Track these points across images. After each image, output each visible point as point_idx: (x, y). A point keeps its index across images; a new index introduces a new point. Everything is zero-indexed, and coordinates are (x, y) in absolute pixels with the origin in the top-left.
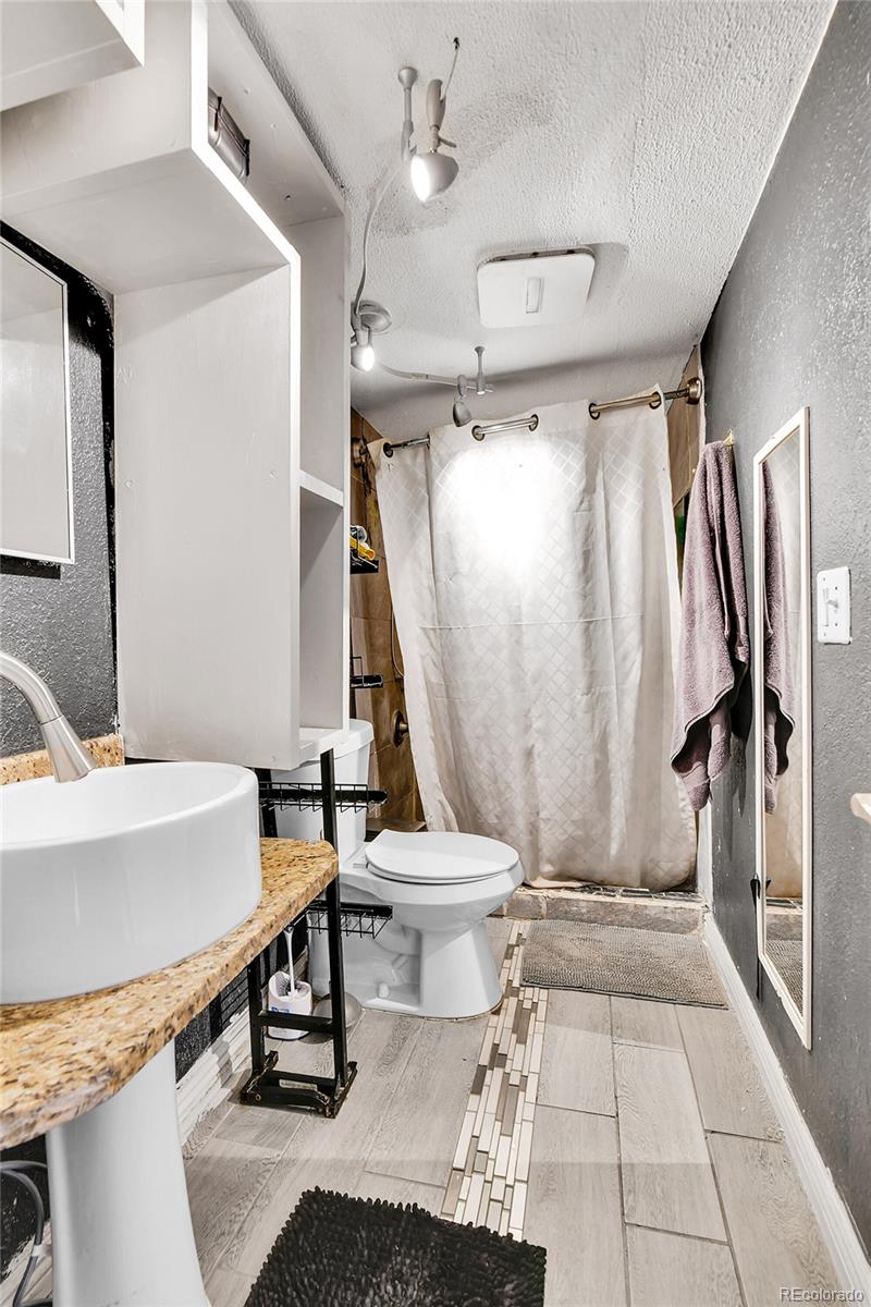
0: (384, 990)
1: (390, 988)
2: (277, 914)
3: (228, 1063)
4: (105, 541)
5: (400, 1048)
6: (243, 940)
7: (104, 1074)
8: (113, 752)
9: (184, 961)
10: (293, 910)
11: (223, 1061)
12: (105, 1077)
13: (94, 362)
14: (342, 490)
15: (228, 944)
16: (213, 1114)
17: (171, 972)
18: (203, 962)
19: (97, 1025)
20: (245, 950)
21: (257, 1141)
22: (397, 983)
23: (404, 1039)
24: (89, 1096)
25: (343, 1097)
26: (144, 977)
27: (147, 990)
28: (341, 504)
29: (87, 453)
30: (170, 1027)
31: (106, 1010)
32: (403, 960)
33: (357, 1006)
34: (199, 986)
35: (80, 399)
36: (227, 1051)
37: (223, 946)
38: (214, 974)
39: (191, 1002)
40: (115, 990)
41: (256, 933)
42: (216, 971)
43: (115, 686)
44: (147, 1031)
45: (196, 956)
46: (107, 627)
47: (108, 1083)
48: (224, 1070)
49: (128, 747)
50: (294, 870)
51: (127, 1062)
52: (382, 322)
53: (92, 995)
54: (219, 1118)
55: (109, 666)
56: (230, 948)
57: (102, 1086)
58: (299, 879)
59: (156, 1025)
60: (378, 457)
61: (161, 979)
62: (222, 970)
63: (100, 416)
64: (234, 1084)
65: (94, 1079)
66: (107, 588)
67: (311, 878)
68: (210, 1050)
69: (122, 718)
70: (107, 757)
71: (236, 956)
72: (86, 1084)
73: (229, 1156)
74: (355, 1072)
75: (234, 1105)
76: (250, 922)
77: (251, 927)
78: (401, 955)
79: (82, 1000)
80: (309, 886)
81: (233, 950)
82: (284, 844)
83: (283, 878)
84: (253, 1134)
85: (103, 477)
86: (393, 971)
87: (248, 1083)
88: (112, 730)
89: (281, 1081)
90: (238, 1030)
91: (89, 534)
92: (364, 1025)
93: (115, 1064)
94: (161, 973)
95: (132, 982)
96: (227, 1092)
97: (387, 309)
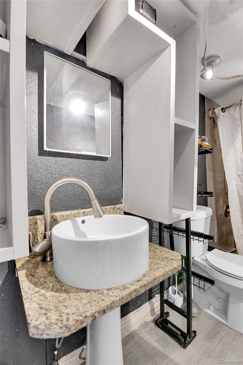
0: (212, 308)
1: (214, 308)
2: (148, 281)
3: (153, 309)
4: (121, 150)
5: (215, 335)
6: (132, 288)
7: (64, 327)
8: (120, 209)
9: (110, 289)
10: (156, 281)
11: (152, 308)
12: (65, 328)
13: (119, 101)
14: (195, 123)
15: (127, 288)
16: (146, 323)
17: (105, 292)
18: (116, 292)
19: (75, 304)
20: (131, 293)
21: (157, 341)
22: (218, 307)
23: (218, 332)
24: (59, 333)
25: (189, 343)
26: (97, 290)
27: (96, 297)
28: (194, 128)
29: (117, 126)
30: (94, 316)
31: (81, 298)
32: (220, 300)
33: (200, 310)
34: (108, 303)
35: (115, 112)
36: (153, 305)
37: (125, 288)
38: (116, 300)
39: (104, 308)
40: (88, 291)
41: (138, 287)
42: (117, 299)
43: (122, 191)
44: (84, 315)
45: (115, 288)
46: (121, 174)
47: (66, 331)
48: (152, 311)
49: (125, 208)
50: (163, 263)
51: (74, 325)
52: (218, 61)
53: (82, 290)
54: (148, 326)
55: (121, 185)
56: (127, 290)
57: (63, 331)
58: (163, 268)
59: (88, 314)
60: (219, 113)
61: (101, 294)
62: (120, 299)
63: (120, 115)
64: (155, 316)
65: (61, 327)
66: (121, 163)
67: (167, 270)
68: (148, 303)
69: (123, 200)
70: (118, 211)
71: (127, 295)
72: (58, 328)
73: (148, 341)
74: (195, 335)
75: (153, 324)
76: (138, 281)
77: (137, 283)
78: (220, 298)
79: (79, 290)
80: (165, 272)
81: (127, 292)
82: (164, 250)
83: (157, 265)
84: (157, 338)
85: (121, 133)
86: (216, 302)
87: (158, 319)
88: (121, 203)
89: (168, 324)
90: (156, 300)
91: (116, 148)
92: (202, 318)
93: (69, 325)
94: (102, 291)
95: (93, 290)
96: (151, 318)
97: (220, 56)
